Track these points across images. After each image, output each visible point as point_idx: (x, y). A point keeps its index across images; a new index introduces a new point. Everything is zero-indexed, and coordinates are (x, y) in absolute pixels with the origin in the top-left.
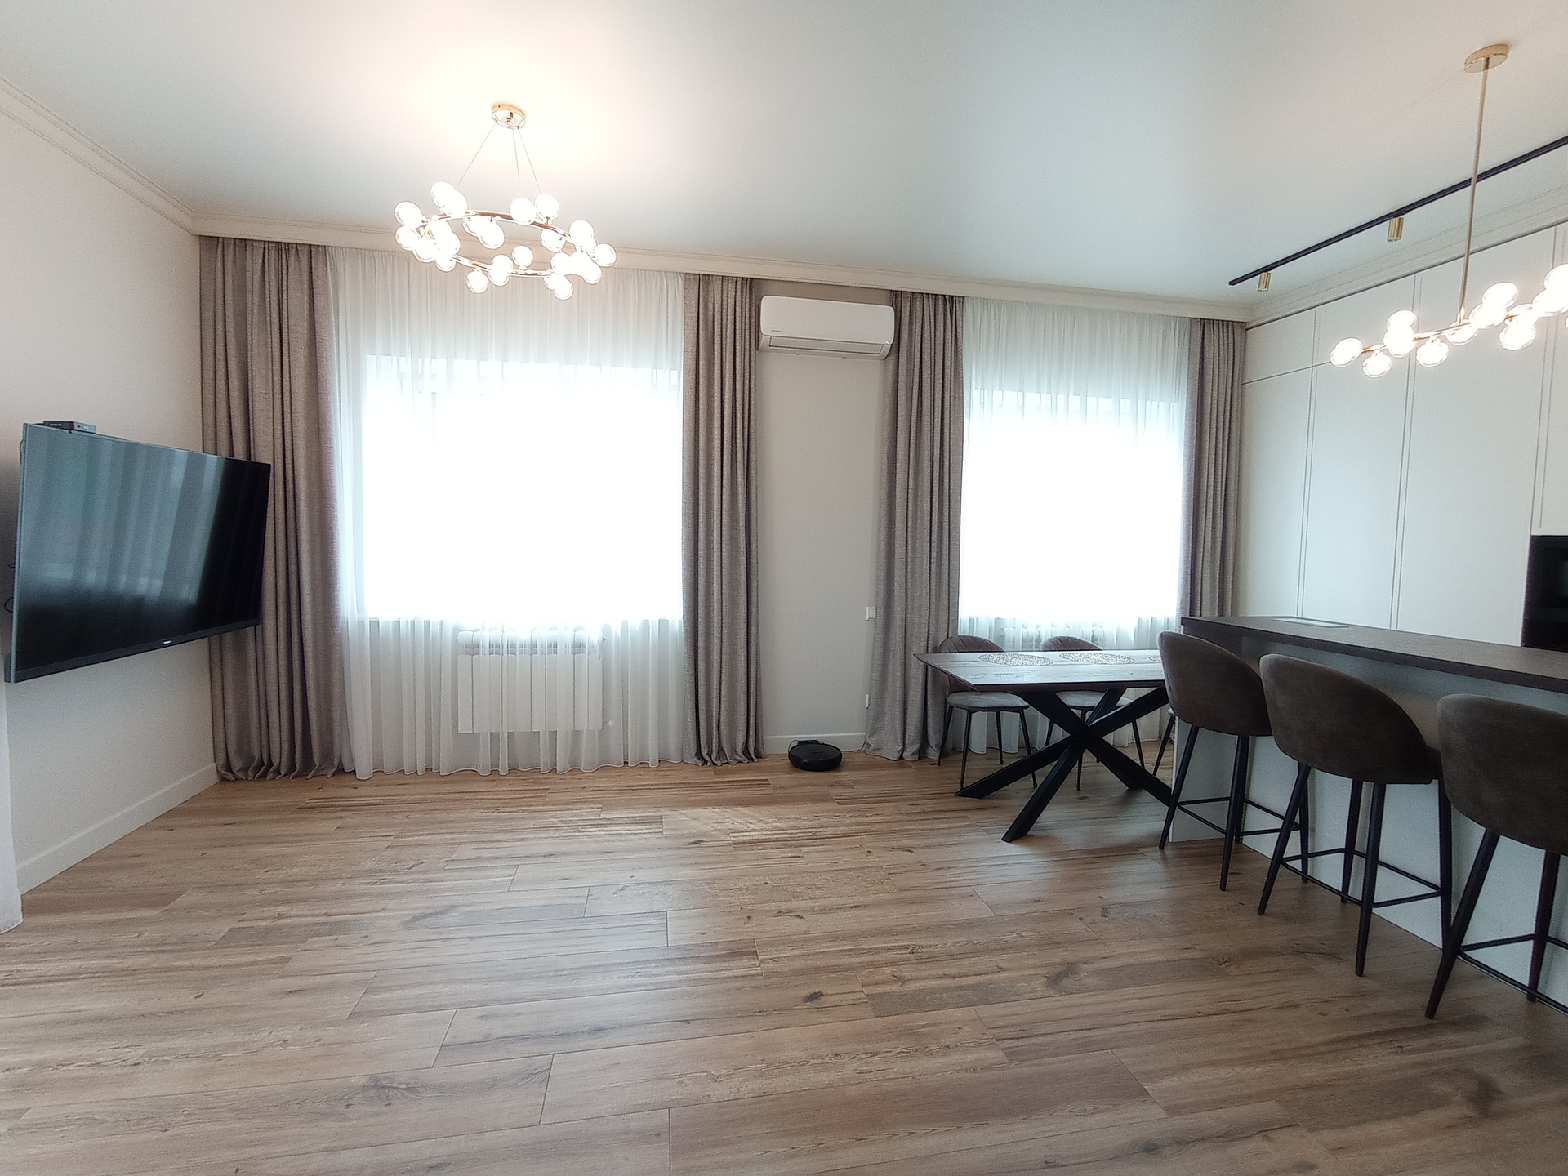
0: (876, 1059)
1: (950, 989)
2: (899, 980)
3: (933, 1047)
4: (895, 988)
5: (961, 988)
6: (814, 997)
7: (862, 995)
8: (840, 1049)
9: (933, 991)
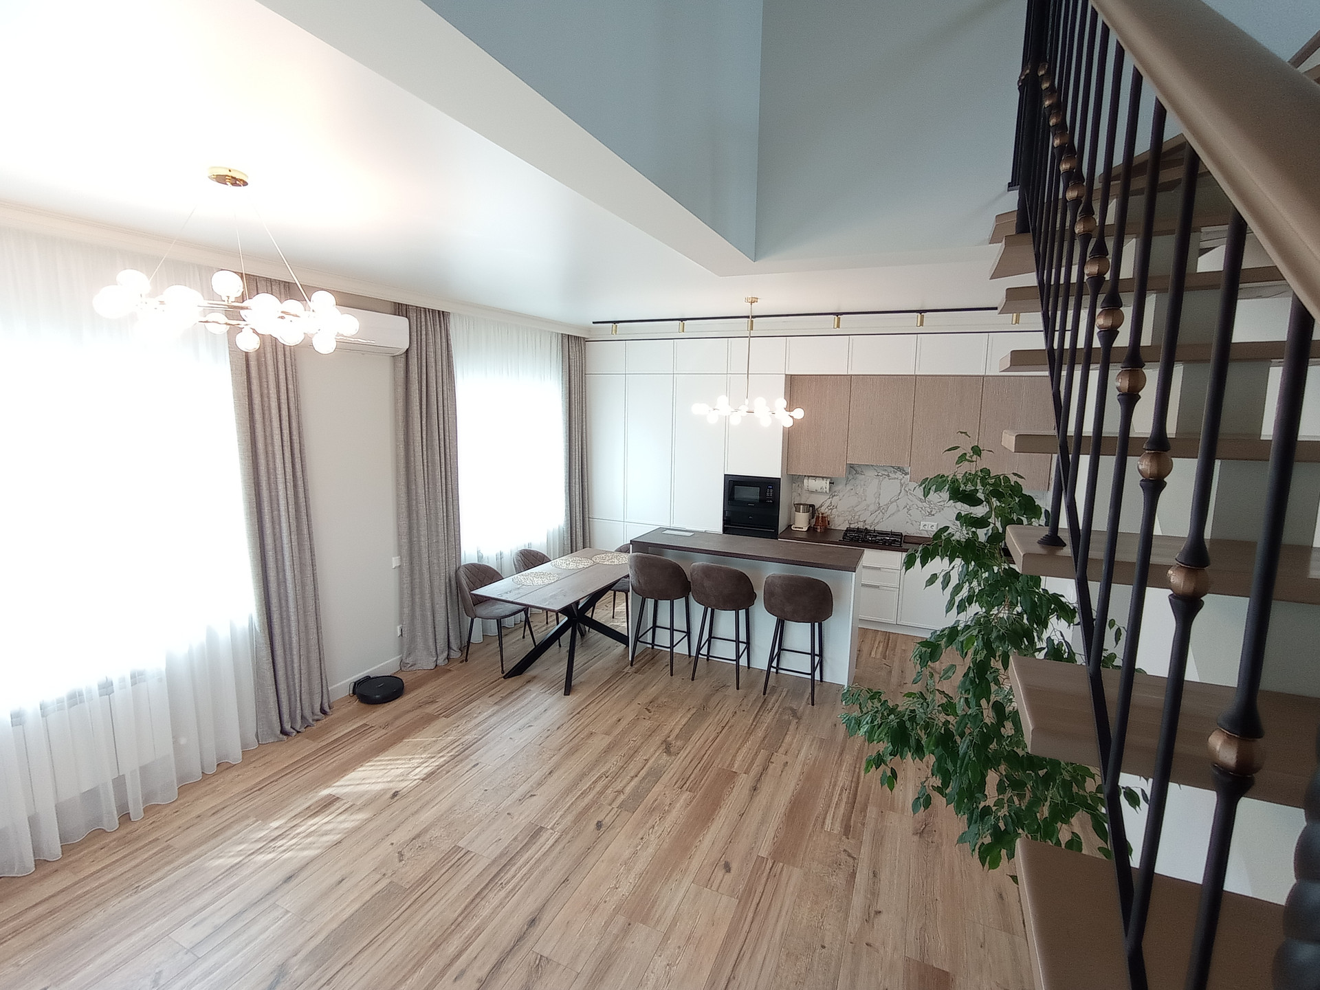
0: (656, 828)
1: (641, 782)
2: (621, 792)
3: (667, 808)
4: (622, 797)
5: (644, 778)
6: (599, 825)
7: (616, 809)
8: (640, 836)
9: (637, 787)
